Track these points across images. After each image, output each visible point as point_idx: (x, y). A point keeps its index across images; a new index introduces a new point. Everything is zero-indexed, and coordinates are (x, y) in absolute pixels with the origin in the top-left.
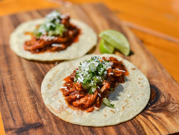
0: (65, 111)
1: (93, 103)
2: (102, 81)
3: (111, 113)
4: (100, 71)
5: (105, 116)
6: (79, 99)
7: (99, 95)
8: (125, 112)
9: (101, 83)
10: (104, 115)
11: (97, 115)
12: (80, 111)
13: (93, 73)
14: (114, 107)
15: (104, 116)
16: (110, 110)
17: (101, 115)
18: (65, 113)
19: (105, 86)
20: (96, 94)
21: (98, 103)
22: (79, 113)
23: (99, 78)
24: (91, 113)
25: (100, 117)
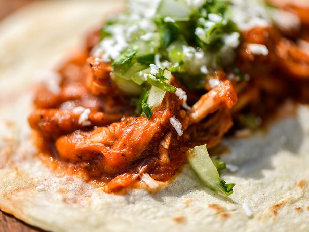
0: (16, 169)
1: (138, 155)
2: (204, 70)
3: (208, 216)
4: (203, 27)
5: (180, 220)
6: (87, 128)
7: (176, 124)
8: (274, 223)
9: (200, 77)
10: (178, 215)
11: (144, 211)
12: (78, 180)
13: (169, 27)
14: (232, 196)
15: (173, 223)
16: (211, 203)
17: (160, 214)
18: (13, 174)
19: (213, 94)
20: (162, 120)
21: (164, 158)
22: (71, 187)
23: (194, 58)
24: (118, 198)
25: (154, 222)
